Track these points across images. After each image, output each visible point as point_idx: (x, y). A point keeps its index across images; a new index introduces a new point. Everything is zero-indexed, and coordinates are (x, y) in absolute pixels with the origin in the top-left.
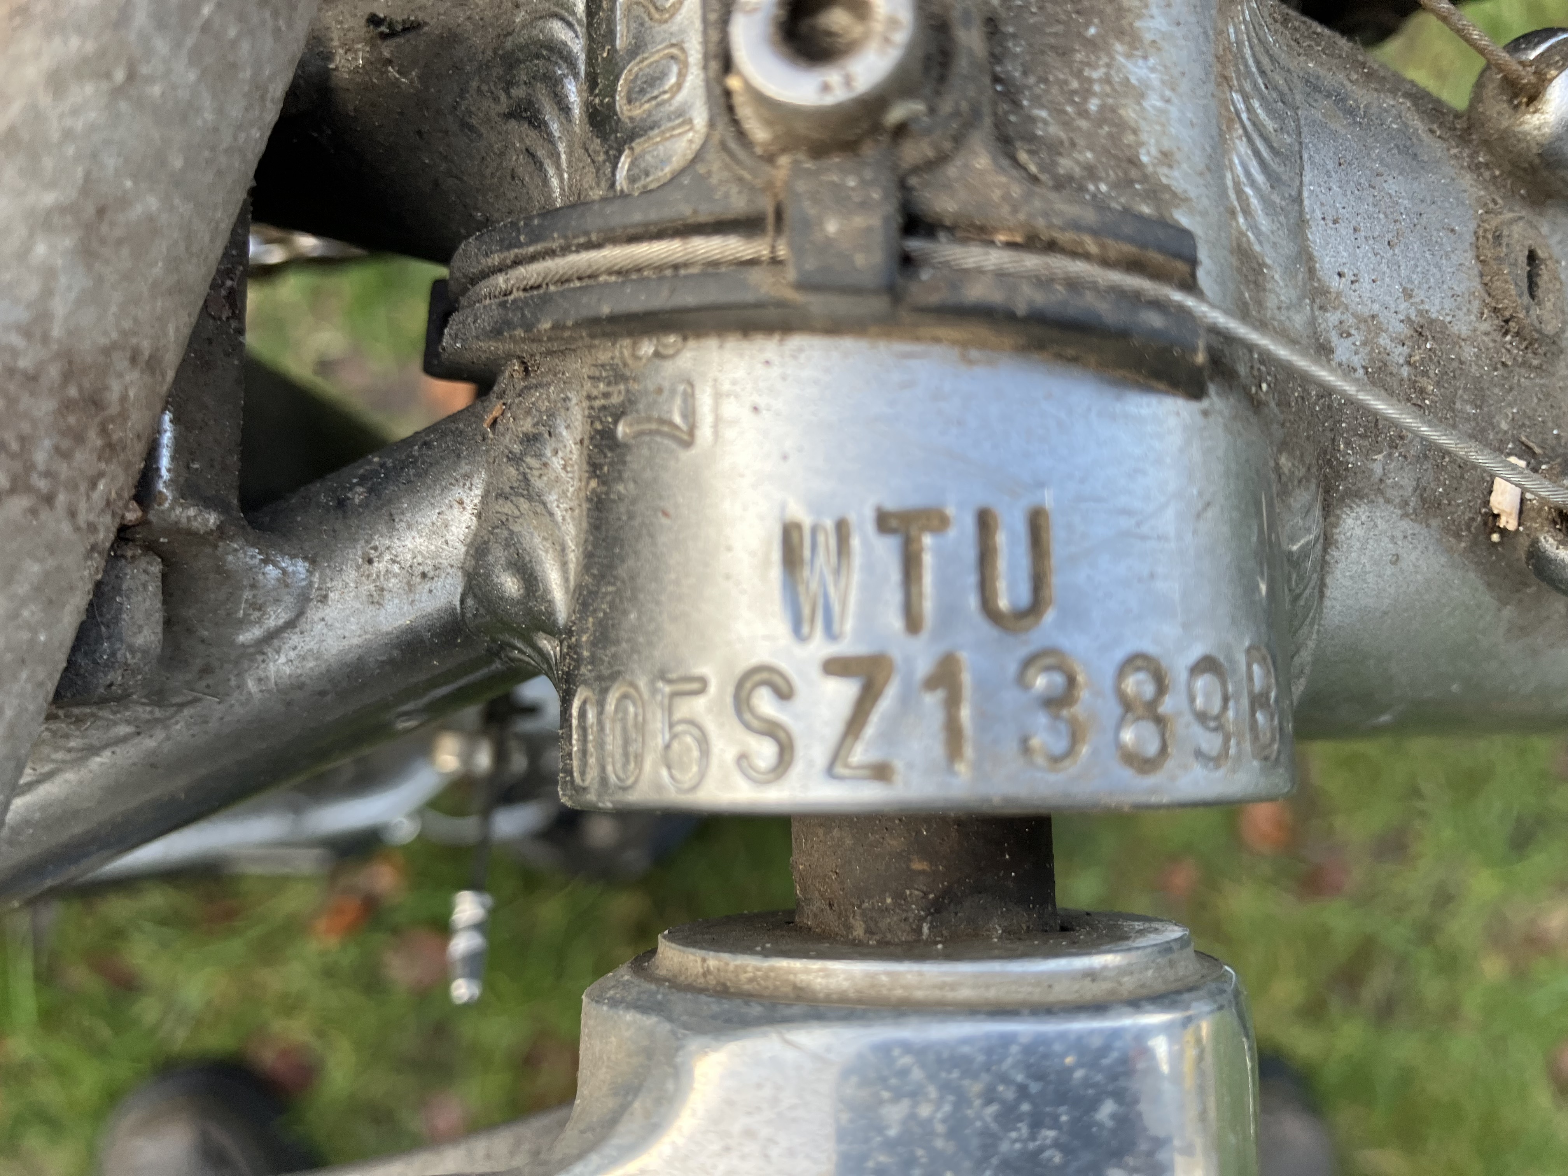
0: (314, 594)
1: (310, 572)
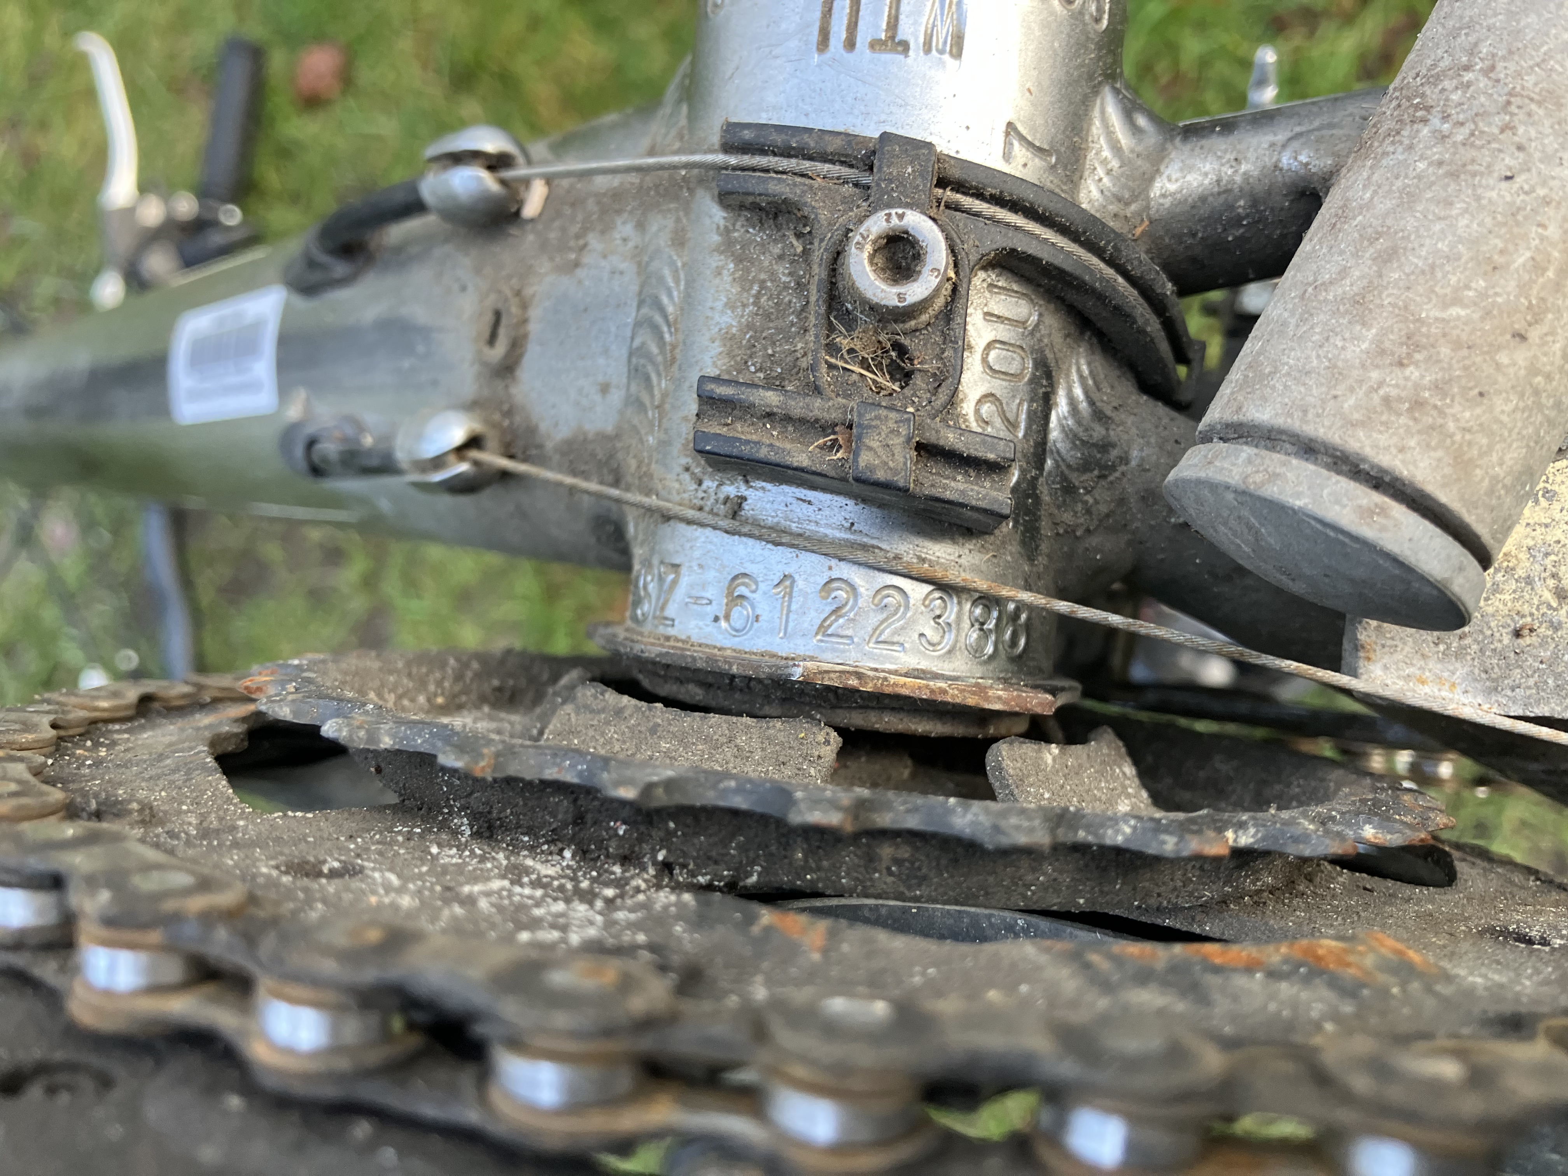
0: (1278, 148)
1: (1279, 160)
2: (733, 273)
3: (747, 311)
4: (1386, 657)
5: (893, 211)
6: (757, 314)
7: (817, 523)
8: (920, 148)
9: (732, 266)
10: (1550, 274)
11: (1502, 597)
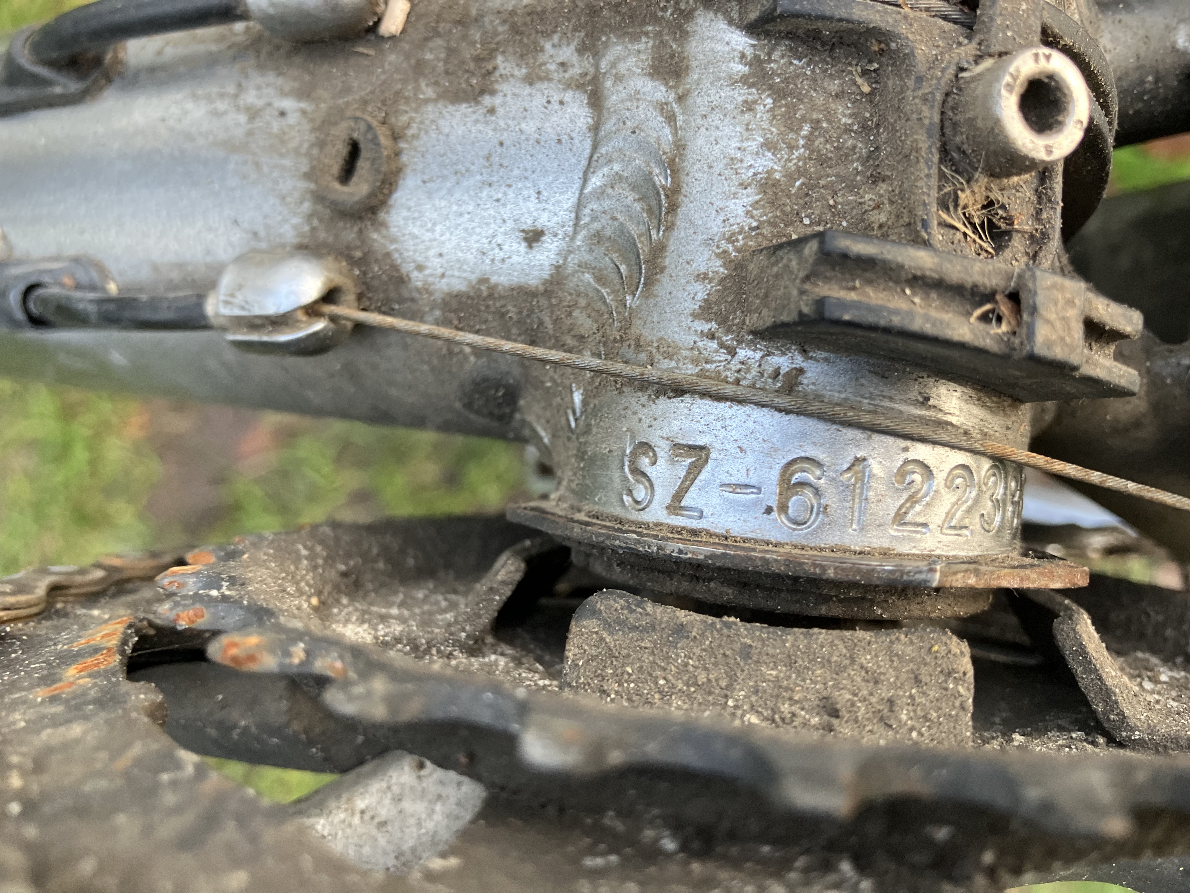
2: (772, 110)
3: (796, 154)
6: (811, 159)
9: (769, 101)
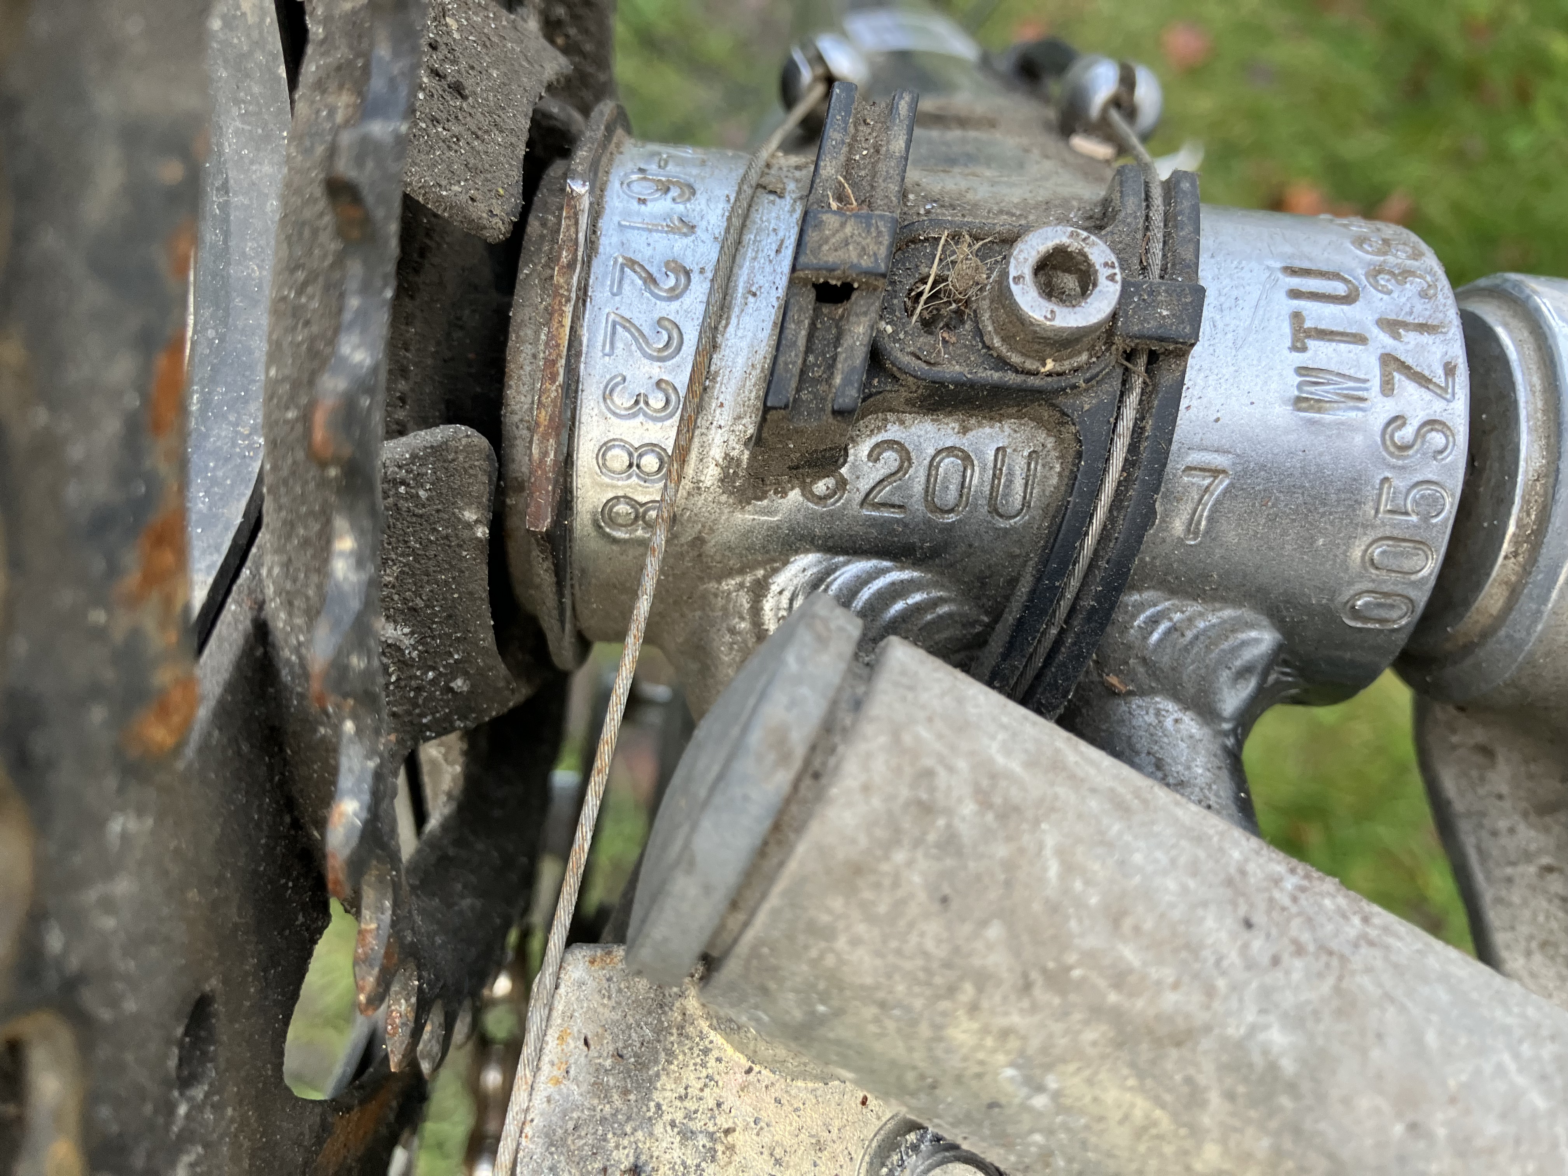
4: (595, 984)
5: (1117, 271)
7: (755, 259)
8: (1192, 325)
10: (1113, 998)
11: (676, 1145)
